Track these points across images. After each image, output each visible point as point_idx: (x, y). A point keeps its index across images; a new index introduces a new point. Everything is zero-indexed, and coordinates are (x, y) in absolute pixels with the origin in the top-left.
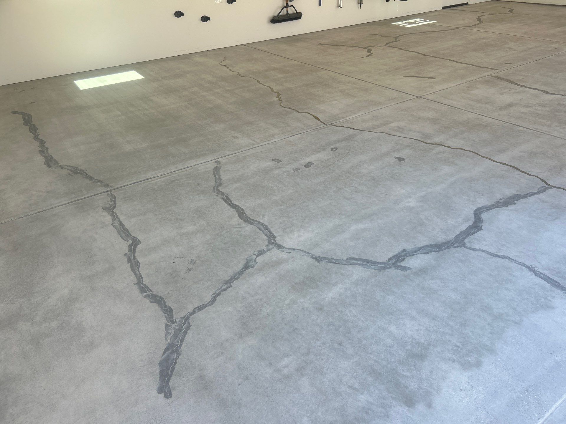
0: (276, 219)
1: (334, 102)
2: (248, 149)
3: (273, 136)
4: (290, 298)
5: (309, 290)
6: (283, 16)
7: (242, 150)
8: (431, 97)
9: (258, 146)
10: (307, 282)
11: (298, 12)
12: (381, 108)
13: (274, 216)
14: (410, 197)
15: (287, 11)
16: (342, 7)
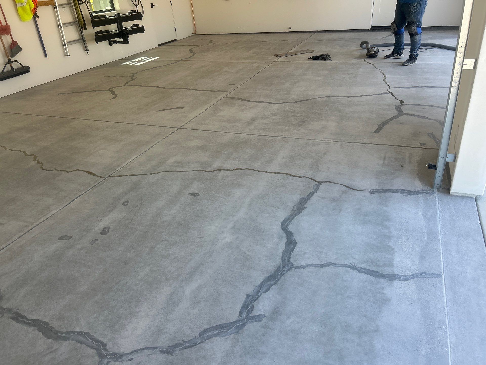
0: (96, 318)
1: (102, 151)
3: (48, 208)
6: (8, 72)
8: (189, 126)
11: (24, 66)
12: (151, 147)
14: (223, 232)
15: (12, 67)
16: (69, 56)
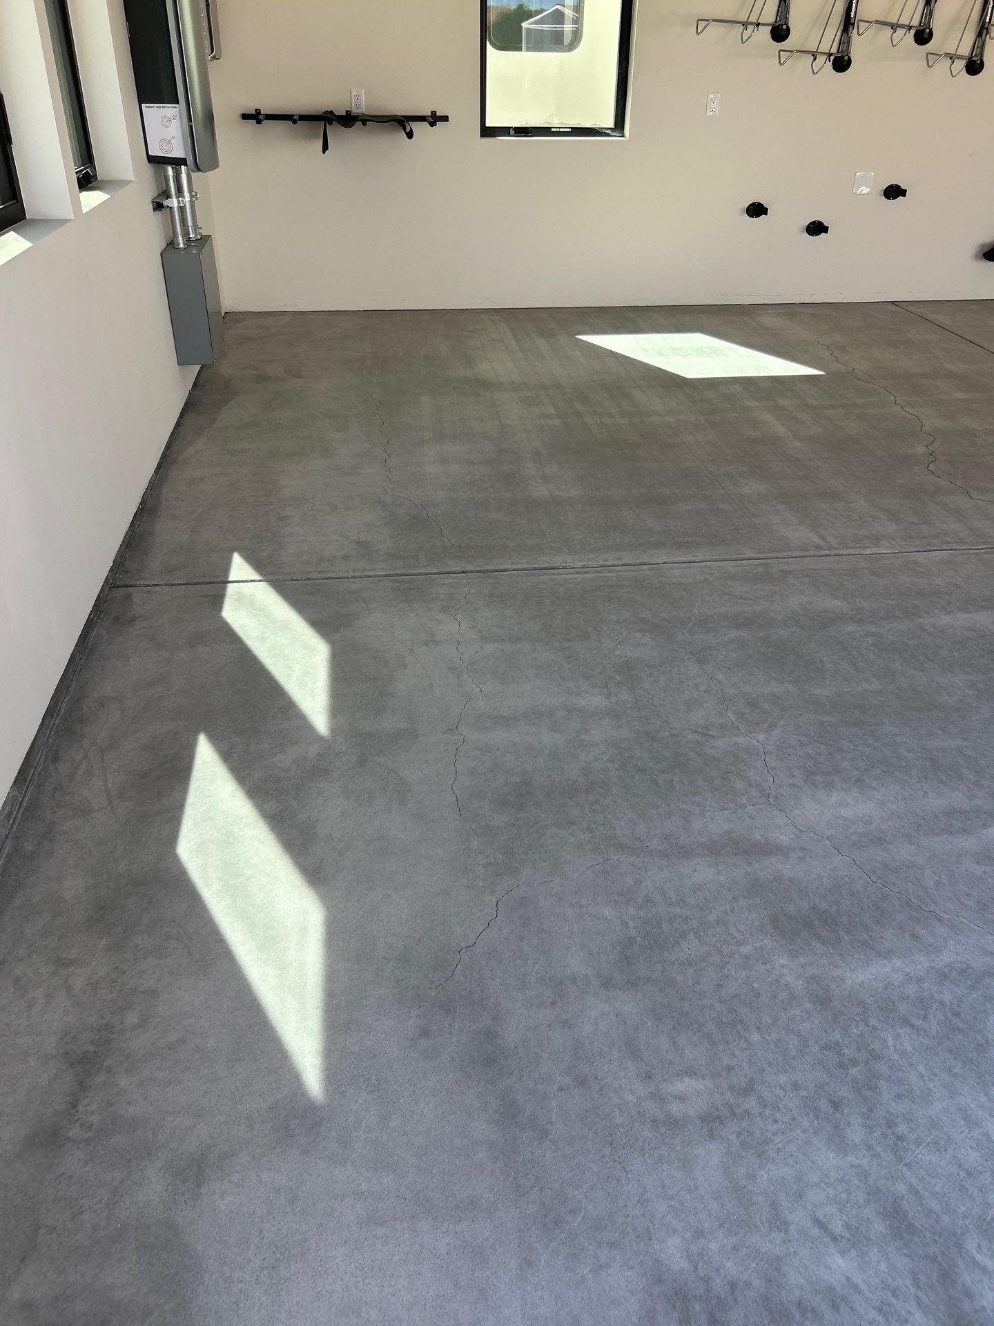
0: (801, 743)
2: (803, 555)
3: (876, 539)
4: (757, 945)
5: (811, 941)
7: (786, 554)
9: (830, 555)
10: (816, 922)
13: (796, 735)
